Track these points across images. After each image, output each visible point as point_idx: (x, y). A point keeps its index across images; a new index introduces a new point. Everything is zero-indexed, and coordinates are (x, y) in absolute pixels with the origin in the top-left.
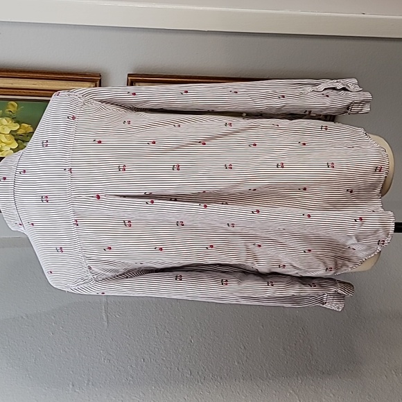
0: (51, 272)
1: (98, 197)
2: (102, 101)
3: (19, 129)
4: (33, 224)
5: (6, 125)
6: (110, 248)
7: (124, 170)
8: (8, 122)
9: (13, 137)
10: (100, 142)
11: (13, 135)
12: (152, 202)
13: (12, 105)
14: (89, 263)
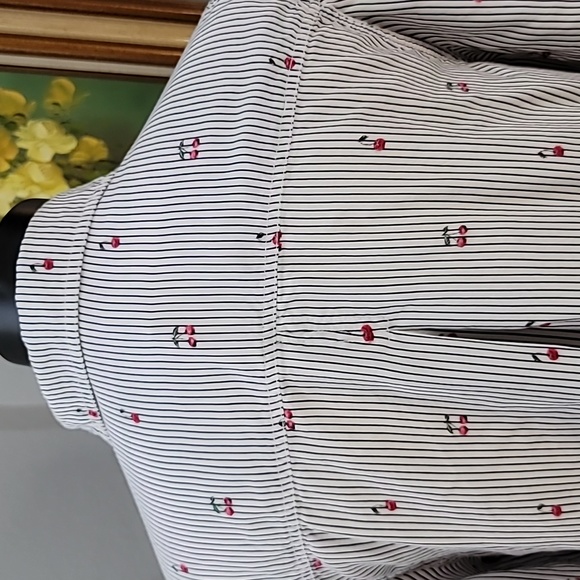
0: (185, 570)
1: (369, 334)
2: (370, 18)
3: (73, 151)
4: (135, 418)
5: (44, 141)
6: (392, 506)
7: (463, 241)
8: (49, 131)
9: (59, 172)
10: (380, 145)
11: (60, 165)
12: (554, 355)
13: (62, 87)
14: (316, 551)
